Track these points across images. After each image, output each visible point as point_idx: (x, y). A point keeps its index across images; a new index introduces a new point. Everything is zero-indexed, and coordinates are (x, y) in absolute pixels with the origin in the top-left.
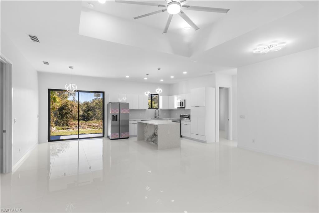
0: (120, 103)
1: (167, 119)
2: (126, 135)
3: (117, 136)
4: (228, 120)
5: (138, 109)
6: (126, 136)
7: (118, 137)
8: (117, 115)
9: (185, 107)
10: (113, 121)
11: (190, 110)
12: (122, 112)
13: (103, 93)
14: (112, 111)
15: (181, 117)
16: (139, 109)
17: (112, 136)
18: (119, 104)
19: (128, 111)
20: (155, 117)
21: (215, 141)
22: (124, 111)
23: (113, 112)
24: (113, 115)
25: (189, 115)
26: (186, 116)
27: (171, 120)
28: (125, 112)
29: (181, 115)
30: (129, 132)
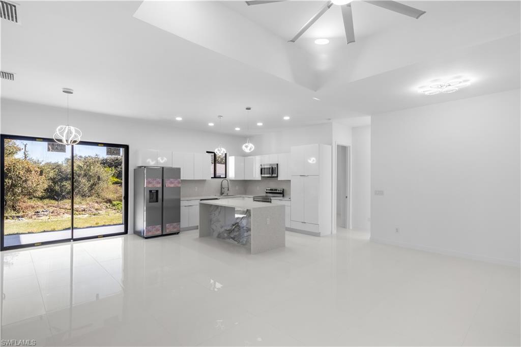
0: (163, 168)
1: (244, 196)
2: (174, 228)
3: (157, 230)
4: (347, 197)
5: (193, 179)
6: (175, 230)
7: (159, 233)
8: (157, 191)
9: (277, 177)
10: (150, 202)
11: (290, 181)
12: (168, 184)
13: (126, 148)
14: (149, 183)
15: (267, 193)
16: (195, 179)
17: (148, 231)
18: (161, 170)
19: (179, 183)
20: (222, 194)
21: (330, 233)
22: (171, 183)
23: (150, 186)
24: (151, 191)
25: (283, 190)
26: (277, 191)
27: (252, 199)
28: (172, 186)
29: (267, 190)
30: (180, 222)
